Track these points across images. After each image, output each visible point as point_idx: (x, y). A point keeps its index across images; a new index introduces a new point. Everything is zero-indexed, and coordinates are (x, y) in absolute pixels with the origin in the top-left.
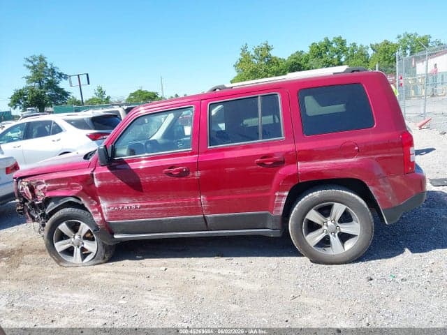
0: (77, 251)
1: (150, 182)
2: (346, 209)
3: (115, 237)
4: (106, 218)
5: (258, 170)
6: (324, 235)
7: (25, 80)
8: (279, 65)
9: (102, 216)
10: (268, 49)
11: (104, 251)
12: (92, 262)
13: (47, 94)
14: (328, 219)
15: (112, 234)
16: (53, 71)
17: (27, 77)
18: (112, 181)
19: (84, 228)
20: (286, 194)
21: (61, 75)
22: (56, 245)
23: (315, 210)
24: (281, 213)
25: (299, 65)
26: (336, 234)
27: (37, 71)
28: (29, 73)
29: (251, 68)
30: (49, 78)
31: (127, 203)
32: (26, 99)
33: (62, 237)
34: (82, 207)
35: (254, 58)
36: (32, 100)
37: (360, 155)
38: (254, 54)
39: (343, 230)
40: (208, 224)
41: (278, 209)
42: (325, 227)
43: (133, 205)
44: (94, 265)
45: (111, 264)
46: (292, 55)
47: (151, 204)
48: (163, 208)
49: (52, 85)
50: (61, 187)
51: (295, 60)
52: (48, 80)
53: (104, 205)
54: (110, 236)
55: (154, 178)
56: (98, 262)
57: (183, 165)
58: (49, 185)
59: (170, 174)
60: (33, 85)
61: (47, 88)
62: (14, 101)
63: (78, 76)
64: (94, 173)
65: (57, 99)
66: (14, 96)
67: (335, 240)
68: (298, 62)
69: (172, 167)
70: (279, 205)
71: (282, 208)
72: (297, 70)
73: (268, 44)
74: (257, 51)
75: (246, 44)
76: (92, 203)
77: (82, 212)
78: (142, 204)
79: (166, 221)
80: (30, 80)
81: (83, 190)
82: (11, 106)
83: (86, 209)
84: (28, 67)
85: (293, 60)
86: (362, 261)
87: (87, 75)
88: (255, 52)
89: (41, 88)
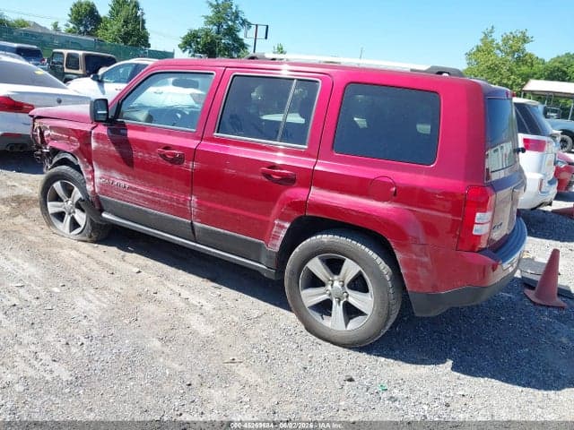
0: (67, 219)
1: (142, 160)
2: (360, 272)
3: (104, 215)
4: (97, 190)
5: (262, 183)
6: (325, 297)
7: (204, 20)
8: (532, 65)
9: (94, 186)
10: (525, 40)
11: (90, 228)
12: (79, 237)
13: (223, 41)
14: (336, 277)
15: (102, 210)
16: (237, 16)
17: (206, 17)
18: (107, 147)
19: (77, 194)
20: (287, 225)
21: (244, 22)
22: (49, 204)
23: (320, 258)
24: (277, 249)
25: (564, 72)
26: (342, 302)
27: (219, 12)
28: (210, 12)
29: (490, 62)
30: (230, 23)
31: (118, 179)
32: (198, 43)
33: (57, 198)
34: (77, 168)
35: (499, 48)
36: (205, 45)
37: (396, 201)
38: (501, 43)
39: (351, 300)
40: (196, 234)
41: (274, 242)
42: (329, 287)
43: (123, 183)
44: (79, 241)
45: (96, 245)
46: (558, 57)
47: (140, 188)
48: (150, 197)
49: (231, 32)
50: (61, 138)
51: (559, 65)
52: (228, 25)
53: (98, 173)
54: (99, 213)
55: (147, 155)
56: (84, 238)
57: (180, 148)
58: (53, 133)
59: (164, 156)
60: (210, 27)
61: (225, 35)
62: (186, 43)
63: (257, 26)
64: (93, 132)
65: (232, 50)
66: (186, 36)
67: (338, 309)
68: (565, 69)
69: (167, 147)
70: (276, 237)
71: (279, 243)
72: (559, 80)
73: (527, 34)
74: (506, 40)
75: (493, 27)
76: (88, 167)
77: (78, 174)
78: (131, 185)
79: (152, 214)
80: (210, 21)
81: (80, 148)
82: (181, 48)
83: (81, 172)
84: (211, 4)
85: (557, 64)
86: (368, 353)
87: (267, 27)
88: (503, 40)
89: (218, 32)
